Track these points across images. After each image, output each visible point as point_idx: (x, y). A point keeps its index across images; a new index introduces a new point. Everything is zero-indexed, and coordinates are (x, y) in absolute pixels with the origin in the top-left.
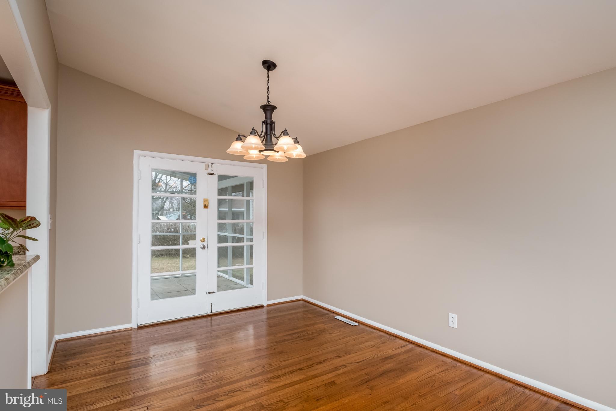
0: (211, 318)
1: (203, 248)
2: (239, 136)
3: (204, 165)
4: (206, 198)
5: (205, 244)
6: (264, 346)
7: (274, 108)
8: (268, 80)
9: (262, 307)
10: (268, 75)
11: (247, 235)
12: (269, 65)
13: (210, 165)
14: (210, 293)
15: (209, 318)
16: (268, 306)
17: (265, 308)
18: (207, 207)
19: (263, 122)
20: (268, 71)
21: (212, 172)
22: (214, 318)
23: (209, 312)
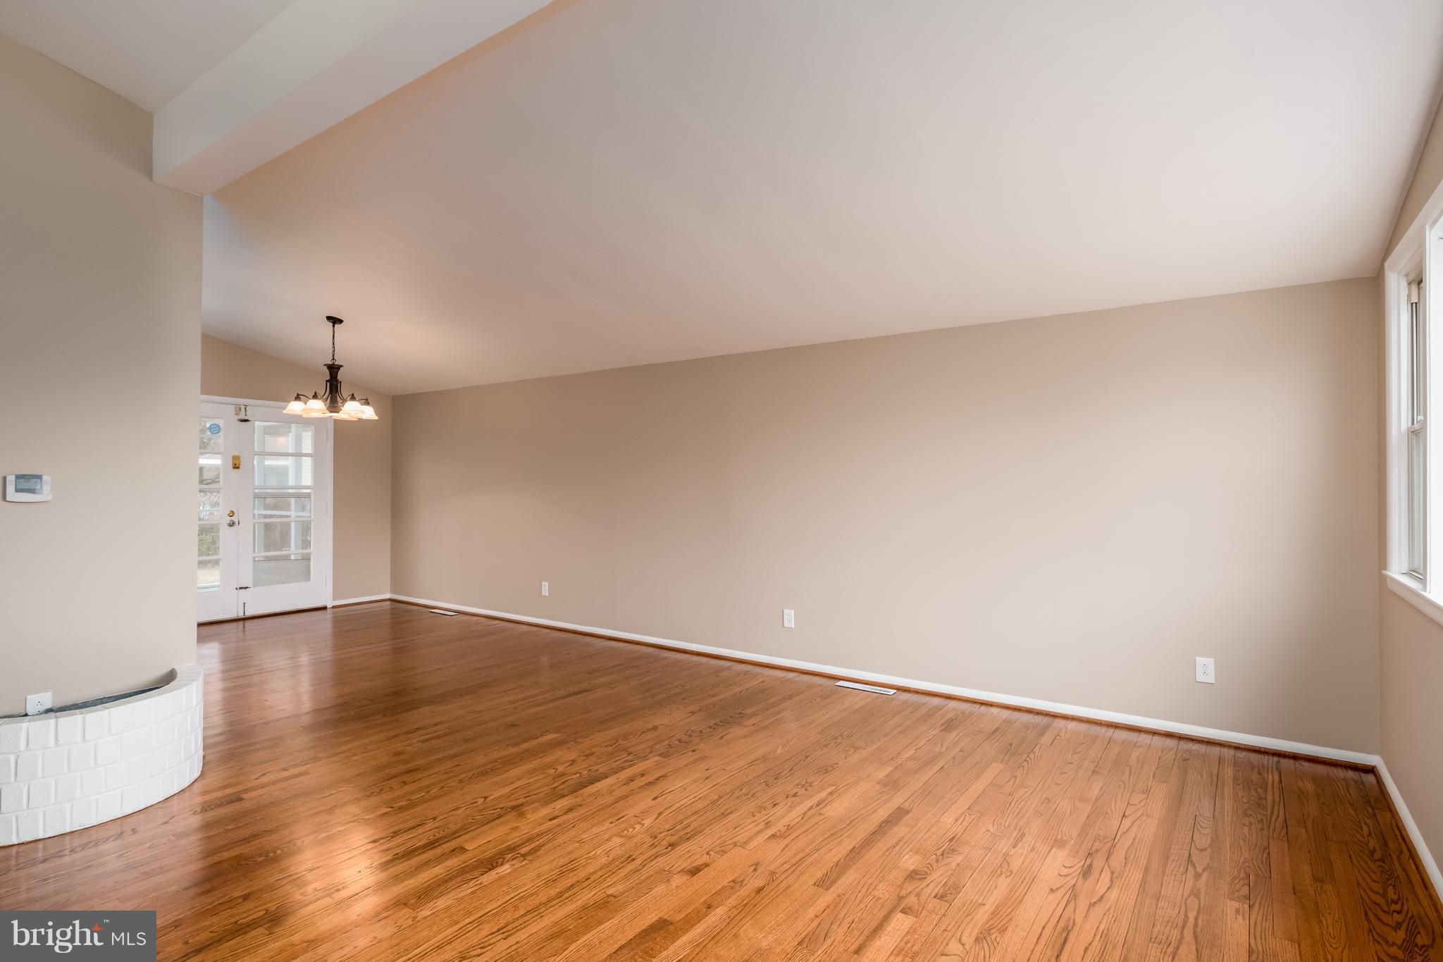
0: (244, 623)
1: (232, 524)
2: (298, 395)
3: (232, 409)
4: (236, 454)
5: (235, 519)
6: (329, 659)
7: (339, 367)
8: (334, 336)
9: (325, 608)
10: (334, 331)
11: (296, 511)
12: (335, 321)
13: (243, 408)
14: (241, 588)
15: (241, 624)
16: (333, 607)
17: (328, 610)
18: (238, 468)
19: (327, 381)
20: (334, 326)
21: (246, 418)
22: (248, 623)
23: (241, 615)
